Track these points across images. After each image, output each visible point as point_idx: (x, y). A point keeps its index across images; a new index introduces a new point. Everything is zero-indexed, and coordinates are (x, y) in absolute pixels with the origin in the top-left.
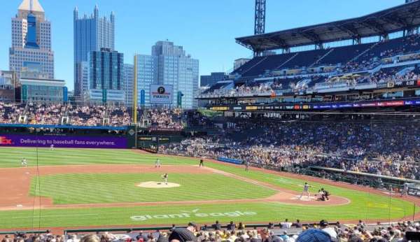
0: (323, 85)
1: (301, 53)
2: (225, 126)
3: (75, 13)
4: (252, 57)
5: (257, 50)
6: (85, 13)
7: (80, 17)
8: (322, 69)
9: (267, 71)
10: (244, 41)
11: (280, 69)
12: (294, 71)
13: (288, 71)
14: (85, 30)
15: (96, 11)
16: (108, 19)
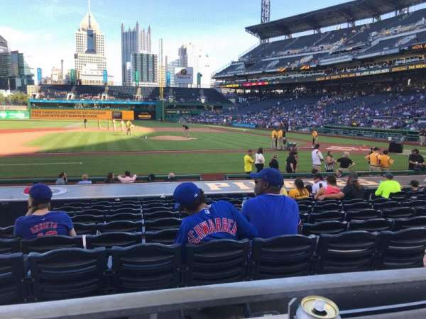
0: (325, 59)
1: (301, 38)
2: (237, 101)
3: (122, 27)
4: (259, 44)
5: (262, 38)
6: (130, 27)
7: (126, 29)
8: (322, 47)
9: (274, 53)
10: (252, 30)
11: (285, 50)
12: (297, 51)
13: (291, 51)
14: (130, 39)
15: (137, 25)
16: (146, 31)
